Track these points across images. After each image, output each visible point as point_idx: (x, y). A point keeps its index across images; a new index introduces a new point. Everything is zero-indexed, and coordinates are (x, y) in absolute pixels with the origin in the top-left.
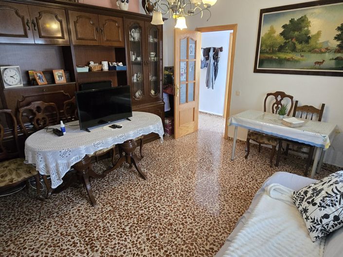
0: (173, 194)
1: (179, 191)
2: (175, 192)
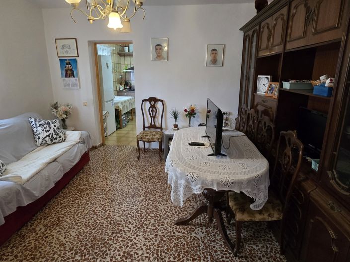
0: (129, 222)
1: (126, 229)
2: (130, 226)
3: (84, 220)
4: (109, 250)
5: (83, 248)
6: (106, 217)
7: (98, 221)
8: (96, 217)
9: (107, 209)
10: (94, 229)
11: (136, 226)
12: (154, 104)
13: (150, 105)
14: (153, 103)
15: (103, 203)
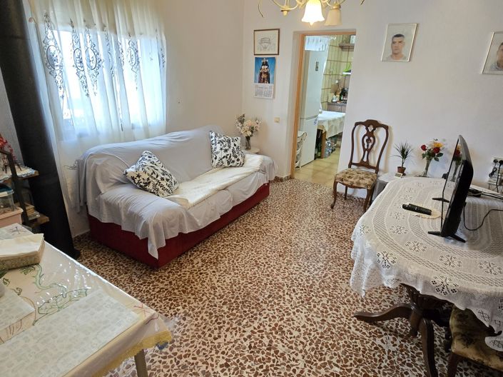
0: (294, 290)
1: (287, 297)
2: (293, 295)
3: (243, 268)
4: (260, 314)
5: (233, 301)
6: (268, 273)
7: (257, 275)
8: (256, 269)
9: (272, 264)
10: (250, 283)
11: (300, 298)
12: (373, 131)
13: (365, 132)
14: (371, 129)
15: (269, 255)
